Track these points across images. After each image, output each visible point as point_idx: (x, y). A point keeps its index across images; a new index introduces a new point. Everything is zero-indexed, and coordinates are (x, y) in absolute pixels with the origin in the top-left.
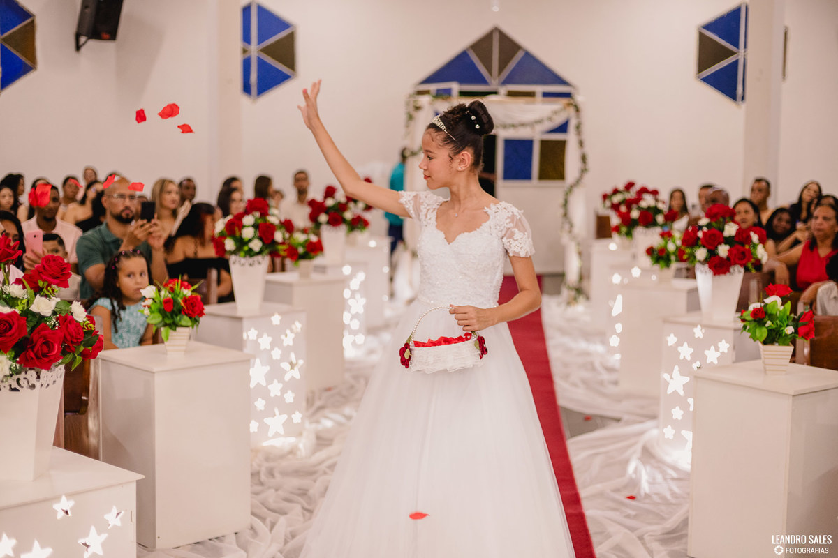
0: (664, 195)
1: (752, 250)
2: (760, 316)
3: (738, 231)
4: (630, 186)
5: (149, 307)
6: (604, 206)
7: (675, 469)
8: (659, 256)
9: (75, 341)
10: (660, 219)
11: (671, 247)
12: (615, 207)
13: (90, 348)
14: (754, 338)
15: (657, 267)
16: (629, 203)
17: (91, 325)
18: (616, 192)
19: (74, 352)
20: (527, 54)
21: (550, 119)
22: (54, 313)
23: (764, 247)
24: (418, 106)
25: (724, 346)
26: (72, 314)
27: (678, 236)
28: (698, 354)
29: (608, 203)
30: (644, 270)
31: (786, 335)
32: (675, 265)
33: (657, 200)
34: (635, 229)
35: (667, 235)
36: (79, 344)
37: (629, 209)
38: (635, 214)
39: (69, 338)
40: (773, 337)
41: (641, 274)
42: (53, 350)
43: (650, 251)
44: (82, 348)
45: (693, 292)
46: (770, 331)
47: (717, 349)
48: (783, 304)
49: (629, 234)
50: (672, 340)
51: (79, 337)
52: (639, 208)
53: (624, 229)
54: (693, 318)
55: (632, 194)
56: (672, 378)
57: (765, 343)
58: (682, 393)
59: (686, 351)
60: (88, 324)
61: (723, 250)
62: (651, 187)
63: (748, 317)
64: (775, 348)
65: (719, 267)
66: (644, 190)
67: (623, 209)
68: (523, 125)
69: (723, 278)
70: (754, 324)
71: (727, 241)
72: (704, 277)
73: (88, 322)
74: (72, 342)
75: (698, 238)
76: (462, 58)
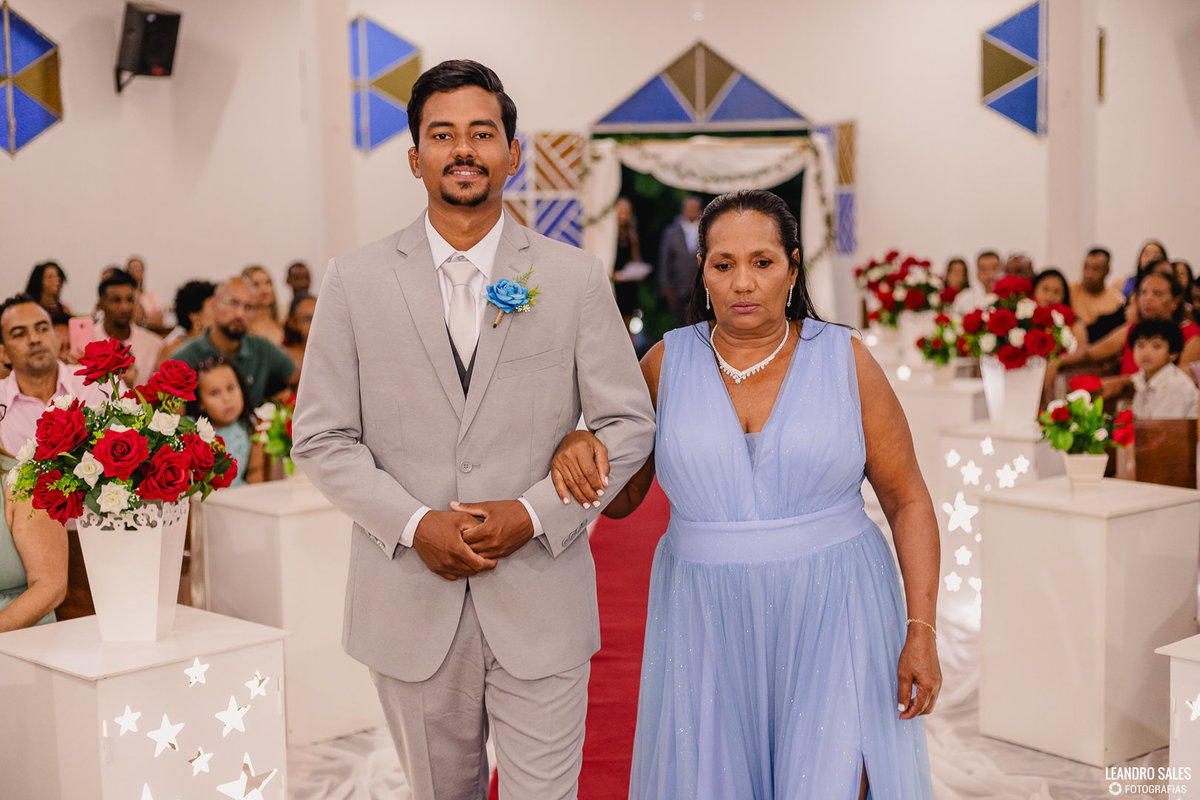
0: (939, 268)
1: (1056, 335)
2: (1063, 418)
3: (1038, 311)
4: (892, 256)
5: (268, 432)
6: (858, 286)
7: (962, 628)
8: (934, 349)
9: (205, 466)
10: (934, 299)
11: (950, 337)
12: (873, 286)
13: (222, 475)
14: (1056, 446)
15: (931, 365)
16: (891, 280)
17: (221, 446)
18: (873, 265)
19: (202, 480)
20: (745, 78)
21: (779, 167)
22: (178, 432)
23: (1072, 330)
24: (596, 155)
25: (1023, 464)
26: (197, 433)
27: (957, 320)
28: (989, 476)
29: (863, 281)
30: (914, 371)
31: (1097, 442)
32: (955, 362)
33: (929, 274)
34: (900, 316)
35: (943, 320)
36: (209, 470)
37: (892, 287)
38: (900, 294)
39: (197, 462)
40: (1081, 445)
41: (912, 376)
42: (179, 478)
43: (921, 343)
44: (213, 475)
45: (980, 397)
46: (1077, 437)
47: (1013, 468)
48: (1092, 401)
49: (893, 322)
50: (952, 458)
51: (208, 461)
52: (906, 286)
53: (886, 315)
54: (978, 428)
55: (895, 267)
56: (954, 510)
57: (1071, 452)
58: (968, 528)
59: (971, 474)
60: (217, 446)
61: (1017, 337)
62: (920, 256)
63: (1048, 420)
64: (1085, 459)
65: (1012, 359)
66: (911, 262)
67: (884, 288)
68: (742, 177)
69: (1018, 375)
70: (1055, 428)
71: (1022, 324)
72: (993, 374)
73: (218, 443)
74: (201, 468)
75: (983, 322)
76: (653, 85)
